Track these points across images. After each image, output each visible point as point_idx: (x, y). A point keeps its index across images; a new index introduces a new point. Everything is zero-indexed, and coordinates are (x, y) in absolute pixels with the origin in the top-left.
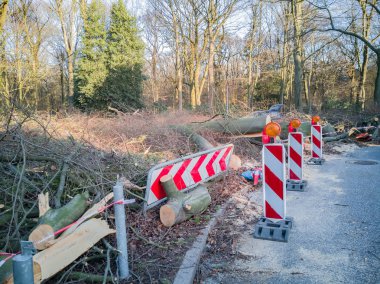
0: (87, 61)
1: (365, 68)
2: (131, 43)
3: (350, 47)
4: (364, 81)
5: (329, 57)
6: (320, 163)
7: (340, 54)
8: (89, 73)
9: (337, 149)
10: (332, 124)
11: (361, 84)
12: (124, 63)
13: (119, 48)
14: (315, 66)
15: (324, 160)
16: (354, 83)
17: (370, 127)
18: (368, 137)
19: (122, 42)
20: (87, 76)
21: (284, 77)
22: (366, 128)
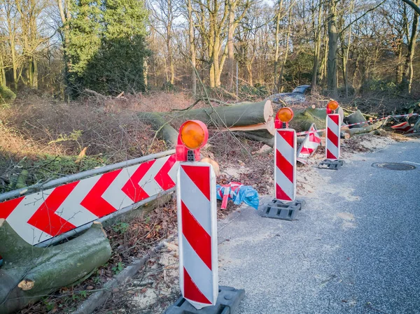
0: (78, 32)
1: (414, 41)
2: (130, 11)
3: (398, 17)
4: (412, 57)
5: (374, 29)
6: (336, 167)
7: (386, 26)
8: (81, 47)
9: (366, 144)
10: (363, 111)
11: (408, 61)
12: (123, 35)
13: (115, 17)
14: (356, 40)
15: (342, 163)
16: (401, 59)
17: (412, 114)
18: (409, 127)
19: (119, 11)
20: (79, 51)
21: (318, 53)
22: (407, 116)
